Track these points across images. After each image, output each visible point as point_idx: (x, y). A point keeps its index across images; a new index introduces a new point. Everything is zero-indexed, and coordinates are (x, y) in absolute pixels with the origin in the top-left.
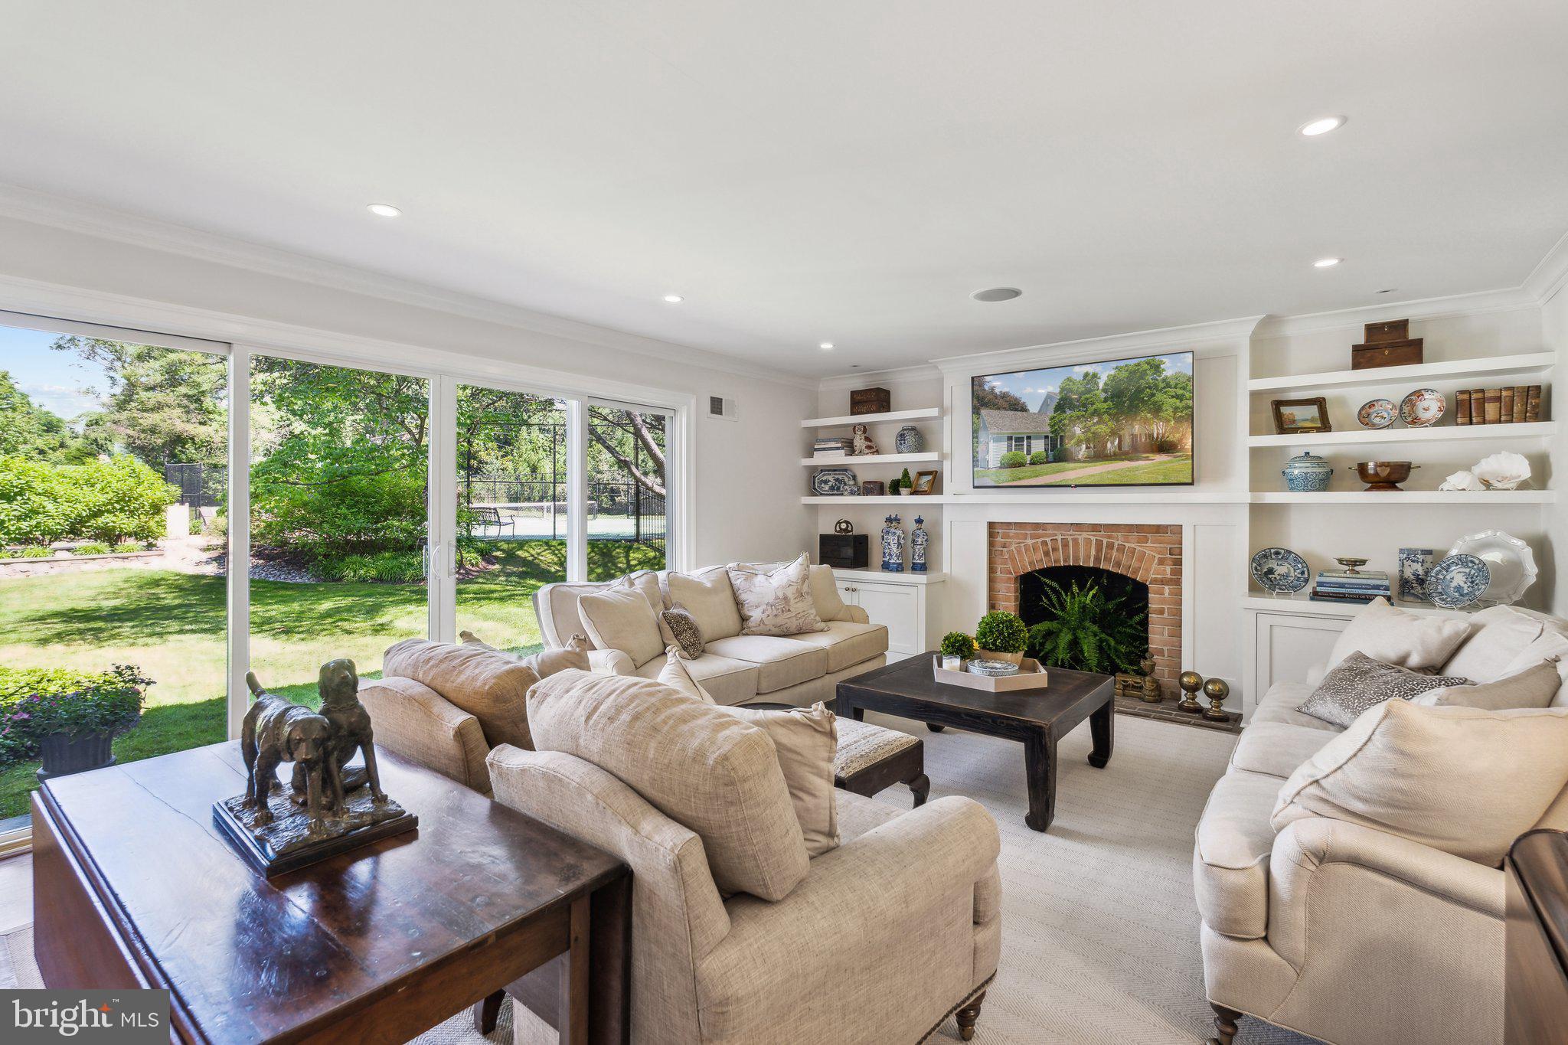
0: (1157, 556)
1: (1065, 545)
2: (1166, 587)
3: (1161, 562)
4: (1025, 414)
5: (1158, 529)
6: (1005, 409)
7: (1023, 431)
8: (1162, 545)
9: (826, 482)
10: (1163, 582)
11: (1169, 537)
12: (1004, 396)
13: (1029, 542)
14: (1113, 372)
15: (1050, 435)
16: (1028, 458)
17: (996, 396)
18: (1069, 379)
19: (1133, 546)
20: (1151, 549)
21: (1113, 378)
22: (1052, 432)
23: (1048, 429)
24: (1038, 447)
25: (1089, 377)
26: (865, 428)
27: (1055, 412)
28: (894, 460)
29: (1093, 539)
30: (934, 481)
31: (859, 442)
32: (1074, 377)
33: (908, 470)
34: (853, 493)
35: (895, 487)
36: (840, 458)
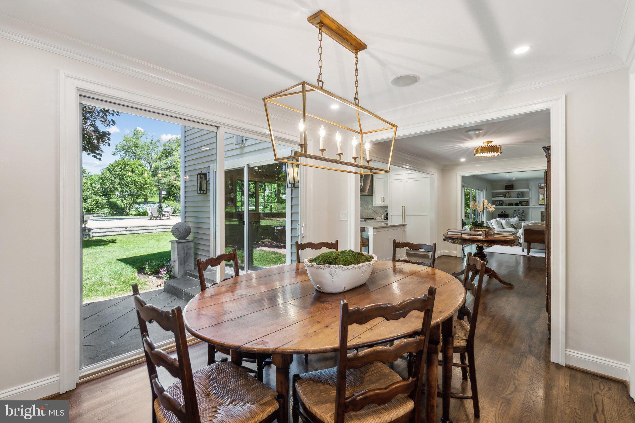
9: (497, 203)
26: (508, 192)
28: (516, 199)
30: (527, 203)
31: (507, 195)
33: (520, 201)
34: (505, 205)
35: (517, 204)
36: (502, 198)
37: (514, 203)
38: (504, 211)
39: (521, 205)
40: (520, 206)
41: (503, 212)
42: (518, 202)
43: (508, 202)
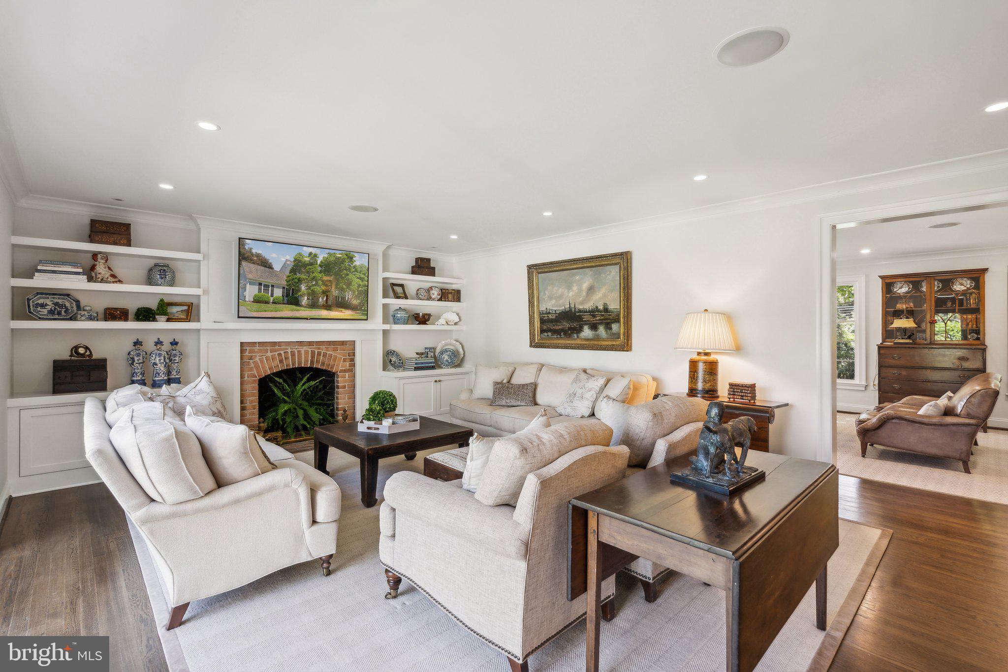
0: (343, 358)
1: (293, 355)
2: (347, 374)
3: (345, 360)
4: (271, 270)
5: (343, 343)
6: (258, 264)
7: (270, 281)
8: (345, 352)
9: (43, 306)
10: (345, 371)
11: (348, 348)
12: (258, 255)
13: (269, 354)
14: (326, 256)
15: (286, 287)
16: (271, 299)
17: (252, 254)
18: (300, 254)
19: (331, 353)
20: (339, 354)
21: (326, 259)
22: (288, 285)
23: (285, 283)
24: (278, 293)
25: (312, 256)
26: (106, 257)
27: (290, 273)
29: (310, 350)
30: (190, 311)
31: (101, 269)
32: (303, 253)
33: (162, 300)
34: (91, 318)
35: (145, 314)
36: (76, 283)
37: (132, 306)
38: (87, 348)
39: (168, 320)
40: (161, 324)
41: (81, 351)
42: (153, 305)
43: (100, 305)
